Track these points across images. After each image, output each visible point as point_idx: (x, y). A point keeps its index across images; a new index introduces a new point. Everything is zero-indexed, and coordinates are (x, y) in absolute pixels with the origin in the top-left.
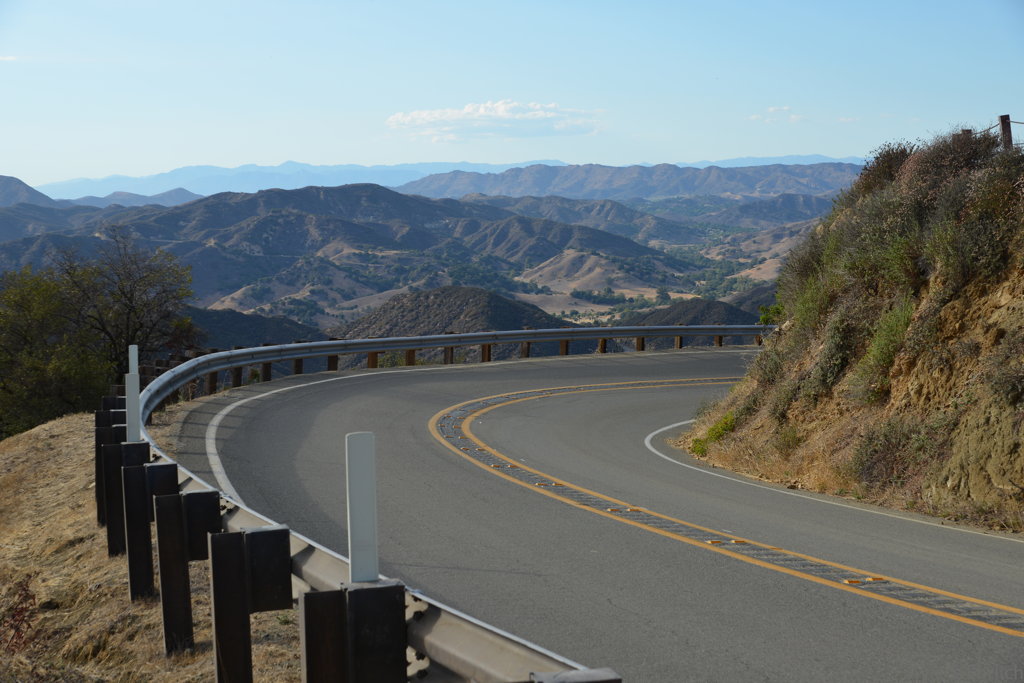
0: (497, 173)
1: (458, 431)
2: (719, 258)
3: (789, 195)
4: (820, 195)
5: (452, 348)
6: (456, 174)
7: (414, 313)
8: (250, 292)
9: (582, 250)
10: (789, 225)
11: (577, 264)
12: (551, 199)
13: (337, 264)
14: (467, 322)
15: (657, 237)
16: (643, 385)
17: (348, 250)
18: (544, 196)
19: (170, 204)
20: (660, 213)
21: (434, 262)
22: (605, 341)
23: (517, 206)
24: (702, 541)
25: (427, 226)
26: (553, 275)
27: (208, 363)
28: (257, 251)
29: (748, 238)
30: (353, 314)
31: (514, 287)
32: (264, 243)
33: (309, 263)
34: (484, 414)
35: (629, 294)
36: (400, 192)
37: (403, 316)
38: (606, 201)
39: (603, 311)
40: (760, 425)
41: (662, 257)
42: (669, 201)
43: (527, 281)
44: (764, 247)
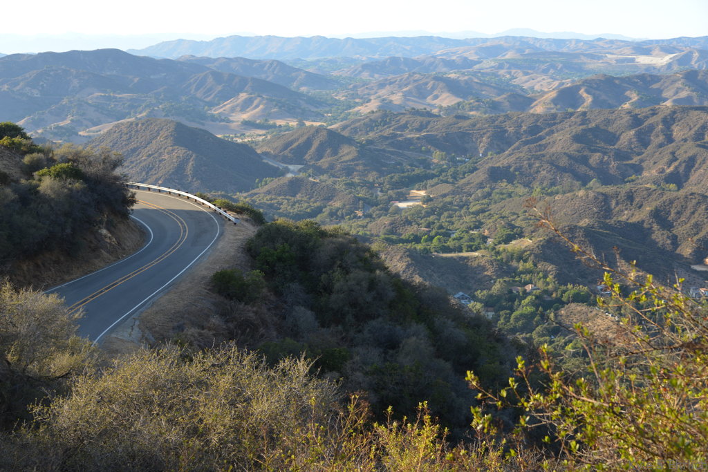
3: (394, 57)
6: (180, 41)
7: (128, 135)
8: (31, 121)
9: (251, 94)
11: (248, 103)
12: (238, 59)
15: (306, 85)
17: (97, 94)
18: (234, 57)
23: (215, 64)
25: (152, 77)
26: (233, 110)
28: (36, 93)
29: (363, 86)
31: (207, 117)
32: (40, 88)
35: (280, 122)
38: (274, 61)
39: (260, 133)
41: (305, 98)
43: (216, 113)
44: (372, 92)
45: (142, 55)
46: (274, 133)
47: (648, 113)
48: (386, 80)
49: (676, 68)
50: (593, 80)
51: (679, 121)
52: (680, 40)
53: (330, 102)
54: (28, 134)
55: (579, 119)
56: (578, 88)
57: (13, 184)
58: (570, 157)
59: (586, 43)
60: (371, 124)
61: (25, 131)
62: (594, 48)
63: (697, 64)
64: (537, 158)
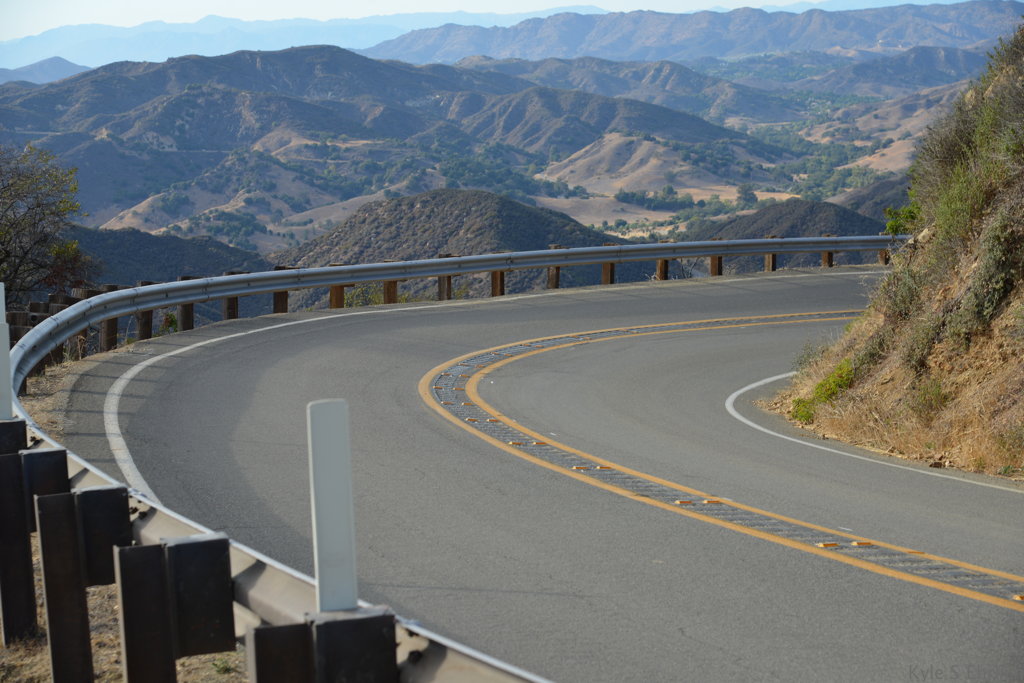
0: (507, 26)
1: (461, 394)
2: (826, 141)
3: (923, 48)
4: (969, 47)
5: (449, 278)
6: (449, 29)
7: (394, 228)
8: (161, 204)
9: (630, 135)
10: (925, 91)
11: (624, 153)
12: (585, 61)
13: (283, 160)
14: (468, 240)
15: (736, 113)
16: (721, 323)
17: (297, 142)
18: (574, 57)
19: (42, 79)
20: (740, 78)
21: (420, 155)
22: (666, 263)
23: (537, 73)
24: (811, 543)
25: (409, 104)
26: (590, 171)
27: (105, 307)
28: (169, 145)
29: (867, 111)
30: (307, 232)
31: (534, 188)
32: (177, 133)
33: (242, 160)
34: (498, 370)
35: (698, 194)
36: (370, 56)
37: (378, 234)
38: (663, 64)
39: (661, 220)
40: (888, 377)
41: (744, 141)
42: (752, 61)
43: (553, 179)
44: (891, 124)
45: (381, 57)
46: (692, 219)
53: (799, 148)
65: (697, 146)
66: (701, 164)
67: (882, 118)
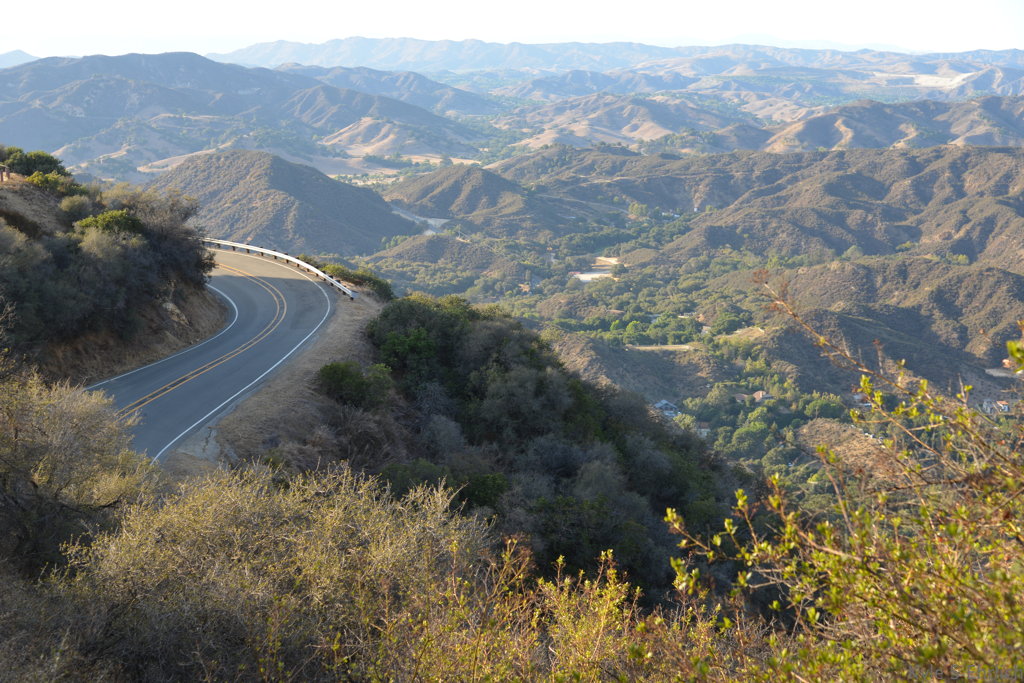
2: (507, 126)
3: (578, 71)
6: (280, 43)
7: (206, 173)
8: (71, 150)
9: (379, 119)
11: (373, 131)
12: (359, 69)
13: (154, 126)
15: (454, 107)
17: (163, 114)
18: (355, 67)
21: (242, 126)
23: (329, 76)
25: (241, 92)
26: (351, 141)
28: (80, 113)
29: (534, 110)
30: (164, 172)
31: (316, 150)
32: (85, 105)
33: (127, 125)
35: (417, 159)
38: (410, 73)
39: (389, 174)
41: (452, 126)
42: (472, 74)
43: (328, 144)
44: (547, 119)
45: (226, 61)
46: (409, 174)
47: (931, 155)
48: (566, 102)
49: (970, 92)
50: (855, 108)
51: (973, 167)
52: (977, 53)
53: (487, 132)
54: (68, 169)
55: (834, 162)
56: (834, 118)
57: (45, 237)
58: (820, 214)
59: (845, 55)
60: (544, 164)
61: (62, 164)
62: (857, 64)
63: (1000, 88)
64: (774, 215)
65: (422, 127)
66: (422, 139)
67: (543, 115)
